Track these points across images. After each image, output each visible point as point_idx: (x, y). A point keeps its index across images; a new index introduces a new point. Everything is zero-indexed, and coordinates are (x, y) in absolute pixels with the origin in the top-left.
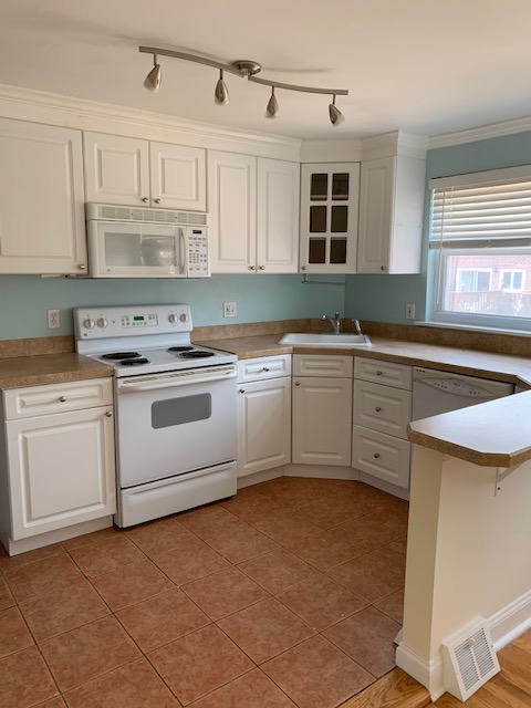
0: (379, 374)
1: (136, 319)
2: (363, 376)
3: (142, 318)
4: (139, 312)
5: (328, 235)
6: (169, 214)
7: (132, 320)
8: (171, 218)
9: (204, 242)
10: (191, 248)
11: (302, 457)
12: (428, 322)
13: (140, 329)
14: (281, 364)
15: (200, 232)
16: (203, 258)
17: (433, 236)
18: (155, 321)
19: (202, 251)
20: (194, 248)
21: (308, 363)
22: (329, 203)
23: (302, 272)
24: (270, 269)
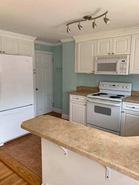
1: (113, 85)
3: (115, 86)
4: (114, 84)
6: (115, 57)
7: (112, 86)
8: (115, 58)
9: (126, 64)
10: (121, 66)
13: (113, 88)
15: (124, 61)
16: (125, 69)
18: (118, 87)
19: (125, 67)
20: (122, 66)
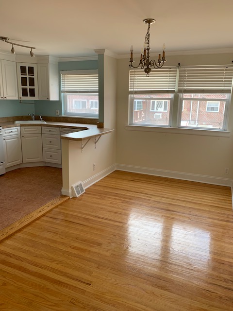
0: (50, 131)
2: (45, 132)
5: (28, 87)
11: (26, 160)
12: (63, 115)
14: (16, 130)
17: (62, 89)
21: (26, 129)
22: (28, 76)
23: (20, 99)
24: (8, 98)
